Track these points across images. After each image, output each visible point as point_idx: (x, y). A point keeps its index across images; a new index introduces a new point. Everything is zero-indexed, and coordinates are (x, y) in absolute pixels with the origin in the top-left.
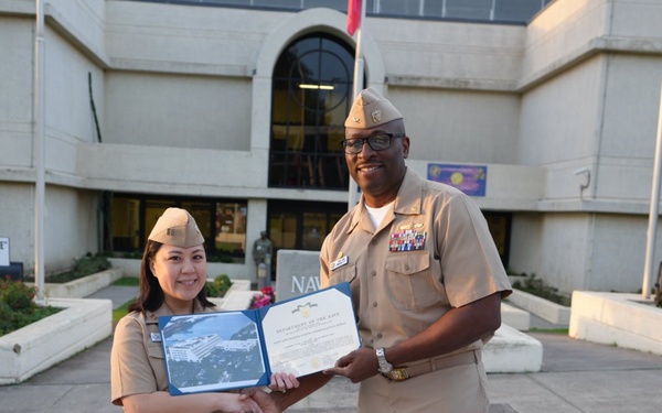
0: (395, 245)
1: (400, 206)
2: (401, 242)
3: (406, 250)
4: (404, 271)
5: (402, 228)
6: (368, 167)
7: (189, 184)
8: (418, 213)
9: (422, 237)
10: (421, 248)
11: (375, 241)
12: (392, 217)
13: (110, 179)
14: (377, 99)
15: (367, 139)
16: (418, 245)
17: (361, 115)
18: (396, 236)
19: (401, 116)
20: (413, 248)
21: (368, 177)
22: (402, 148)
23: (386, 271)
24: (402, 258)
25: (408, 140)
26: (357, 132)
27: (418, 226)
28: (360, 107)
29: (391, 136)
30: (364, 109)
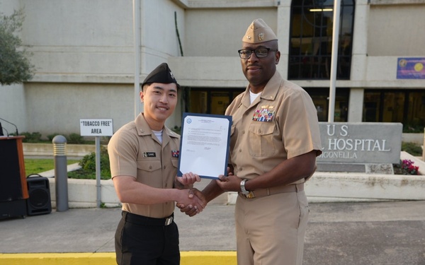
0: (256, 117)
1: (265, 94)
2: (260, 116)
3: (261, 121)
4: (258, 133)
5: (262, 107)
9: (271, 114)
10: (270, 121)
11: (247, 113)
12: (259, 100)
14: (263, 26)
15: (254, 50)
16: (268, 119)
17: (252, 35)
18: (258, 111)
19: (276, 38)
20: (265, 120)
21: (252, 74)
22: (275, 58)
23: (249, 132)
24: (258, 125)
25: (279, 53)
26: (248, 46)
27: (271, 107)
28: (252, 30)
29: (268, 49)
30: (254, 32)
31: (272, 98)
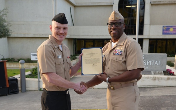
1: (118, 43)
2: (116, 52)
3: (117, 55)
4: (115, 60)
5: (118, 49)
6: (114, 31)
7: (96, 36)
8: (122, 45)
9: (122, 52)
10: (121, 55)
11: (111, 51)
12: (116, 46)
13: (76, 35)
14: (118, 13)
15: (114, 23)
16: (120, 54)
21: (113, 34)
22: (123, 27)
23: (112, 60)
24: (116, 57)
25: (125, 25)
26: (111, 22)
27: (122, 49)
28: (114, 14)
29: (121, 23)
30: (115, 15)
31: (122, 44)
